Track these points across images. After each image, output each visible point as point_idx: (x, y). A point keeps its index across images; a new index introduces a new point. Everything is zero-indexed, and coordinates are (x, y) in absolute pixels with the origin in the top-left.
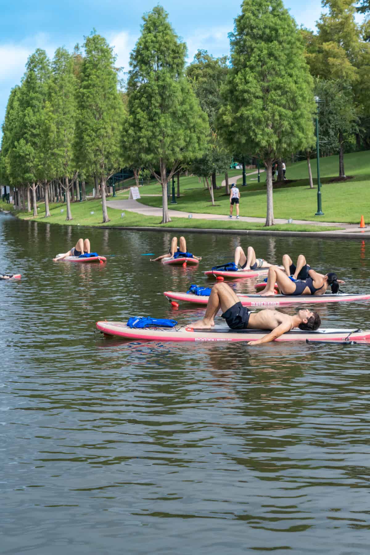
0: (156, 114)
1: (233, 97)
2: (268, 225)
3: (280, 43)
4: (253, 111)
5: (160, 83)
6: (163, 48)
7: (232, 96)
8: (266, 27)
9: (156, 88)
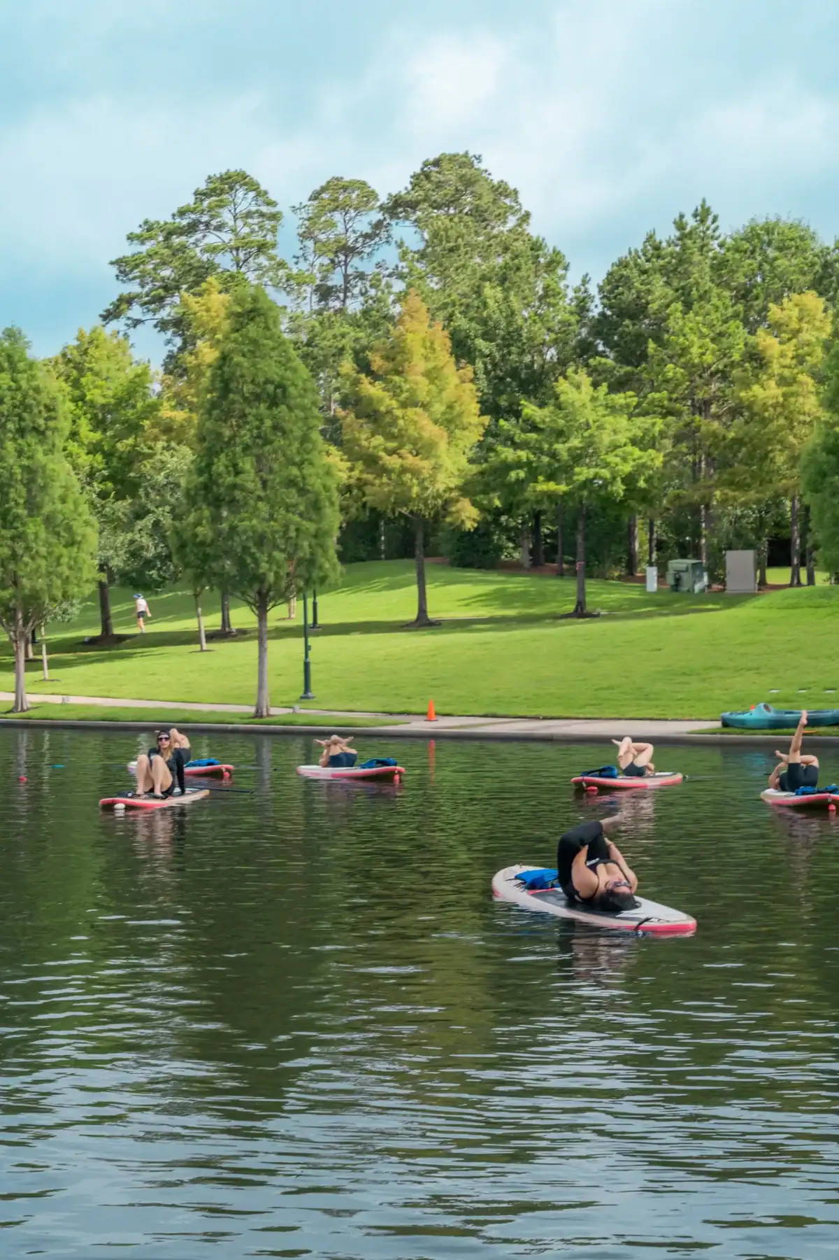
0: (17, 517)
1: (210, 495)
2: (261, 717)
3: (290, 409)
4: (254, 522)
5: (25, 462)
6: (29, 401)
7: (207, 494)
8: (267, 381)
9: (18, 471)
